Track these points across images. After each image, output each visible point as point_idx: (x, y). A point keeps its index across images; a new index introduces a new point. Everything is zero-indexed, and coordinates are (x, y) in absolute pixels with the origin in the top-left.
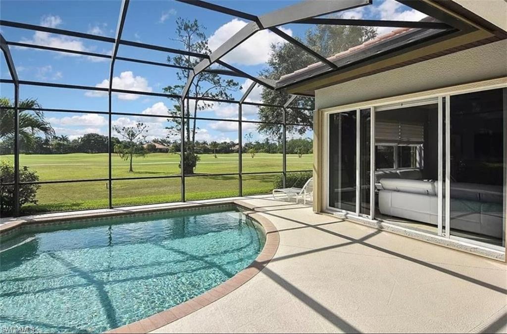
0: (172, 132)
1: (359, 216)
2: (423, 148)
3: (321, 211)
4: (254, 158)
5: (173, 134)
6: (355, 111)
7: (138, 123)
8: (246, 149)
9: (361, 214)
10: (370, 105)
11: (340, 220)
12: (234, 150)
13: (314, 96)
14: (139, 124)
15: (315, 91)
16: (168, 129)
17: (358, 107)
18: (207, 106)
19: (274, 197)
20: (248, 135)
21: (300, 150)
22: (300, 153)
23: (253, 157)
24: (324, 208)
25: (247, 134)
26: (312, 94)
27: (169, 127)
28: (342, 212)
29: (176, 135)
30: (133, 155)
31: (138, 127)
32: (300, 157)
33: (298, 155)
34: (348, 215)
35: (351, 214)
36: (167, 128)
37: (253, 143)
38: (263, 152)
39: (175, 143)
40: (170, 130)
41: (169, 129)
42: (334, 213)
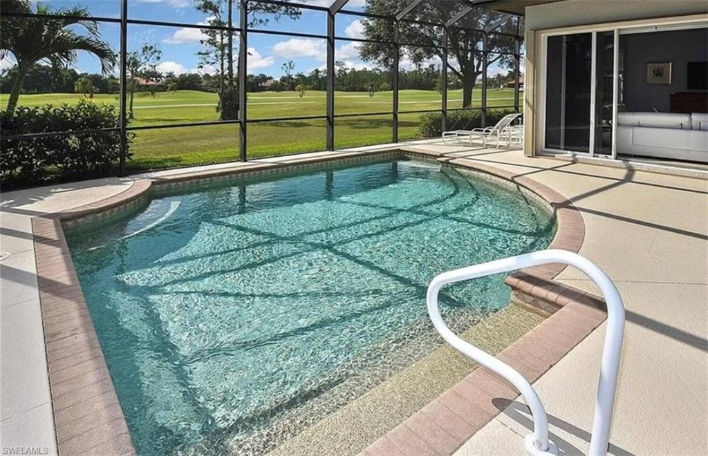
0: (208, 59)
1: (594, 156)
2: (622, 79)
3: (537, 154)
4: (303, 97)
5: (208, 63)
6: (591, 34)
7: (144, 46)
8: (284, 85)
9: (596, 155)
10: (614, 27)
11: (570, 163)
12: (265, 87)
13: (524, 15)
14: (146, 47)
15: (526, 8)
16: (201, 56)
17: (594, 30)
18: (258, 22)
19: (444, 142)
20: (288, 65)
21: (372, 86)
22: (371, 91)
23: (301, 96)
24: (539, 150)
25: (285, 64)
26: (519, 12)
27: (202, 52)
28: (566, 153)
29: (214, 63)
30: (135, 94)
31: (144, 51)
32: (371, 95)
33: (368, 93)
34: (577, 157)
35: (580, 155)
36: (200, 53)
37: (293, 77)
38: (310, 89)
39: (170, 77)
40: (205, 56)
41: (202, 54)
42: (556, 155)
